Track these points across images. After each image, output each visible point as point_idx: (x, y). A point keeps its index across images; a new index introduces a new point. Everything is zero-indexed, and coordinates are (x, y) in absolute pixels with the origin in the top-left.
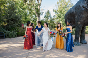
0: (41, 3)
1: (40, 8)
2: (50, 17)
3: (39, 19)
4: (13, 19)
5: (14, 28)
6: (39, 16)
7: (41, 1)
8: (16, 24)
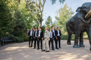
0: (42, 10)
1: (41, 15)
2: (51, 23)
3: (41, 25)
4: (20, 26)
5: (21, 34)
6: (41, 23)
7: (43, 8)
8: (23, 30)
